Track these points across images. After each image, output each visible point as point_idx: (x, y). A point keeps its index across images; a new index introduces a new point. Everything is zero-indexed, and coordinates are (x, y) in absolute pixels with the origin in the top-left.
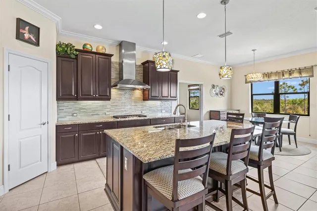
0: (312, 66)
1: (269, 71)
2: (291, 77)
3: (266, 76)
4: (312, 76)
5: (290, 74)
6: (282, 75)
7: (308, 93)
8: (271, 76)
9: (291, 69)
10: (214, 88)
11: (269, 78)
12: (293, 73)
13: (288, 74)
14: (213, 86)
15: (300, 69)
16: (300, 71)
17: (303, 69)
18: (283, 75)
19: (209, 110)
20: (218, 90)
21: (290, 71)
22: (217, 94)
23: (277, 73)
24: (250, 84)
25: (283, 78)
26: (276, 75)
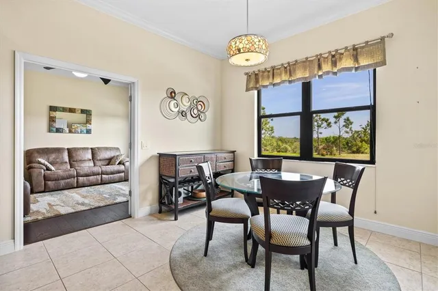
0: (383, 39)
1: (292, 59)
2: (335, 70)
3: (286, 72)
4: (383, 63)
5: (334, 64)
6: (316, 67)
7: (372, 109)
8: (295, 70)
9: (337, 51)
10: (172, 98)
11: (291, 75)
12: (341, 59)
13: (330, 64)
14: (172, 95)
15: (355, 49)
16: (355, 52)
17: (363, 47)
18: (320, 67)
19: (155, 152)
20: (185, 104)
21: (333, 56)
22: (183, 114)
23: (306, 63)
24: (256, 92)
25: (320, 73)
26: (305, 68)
